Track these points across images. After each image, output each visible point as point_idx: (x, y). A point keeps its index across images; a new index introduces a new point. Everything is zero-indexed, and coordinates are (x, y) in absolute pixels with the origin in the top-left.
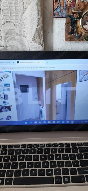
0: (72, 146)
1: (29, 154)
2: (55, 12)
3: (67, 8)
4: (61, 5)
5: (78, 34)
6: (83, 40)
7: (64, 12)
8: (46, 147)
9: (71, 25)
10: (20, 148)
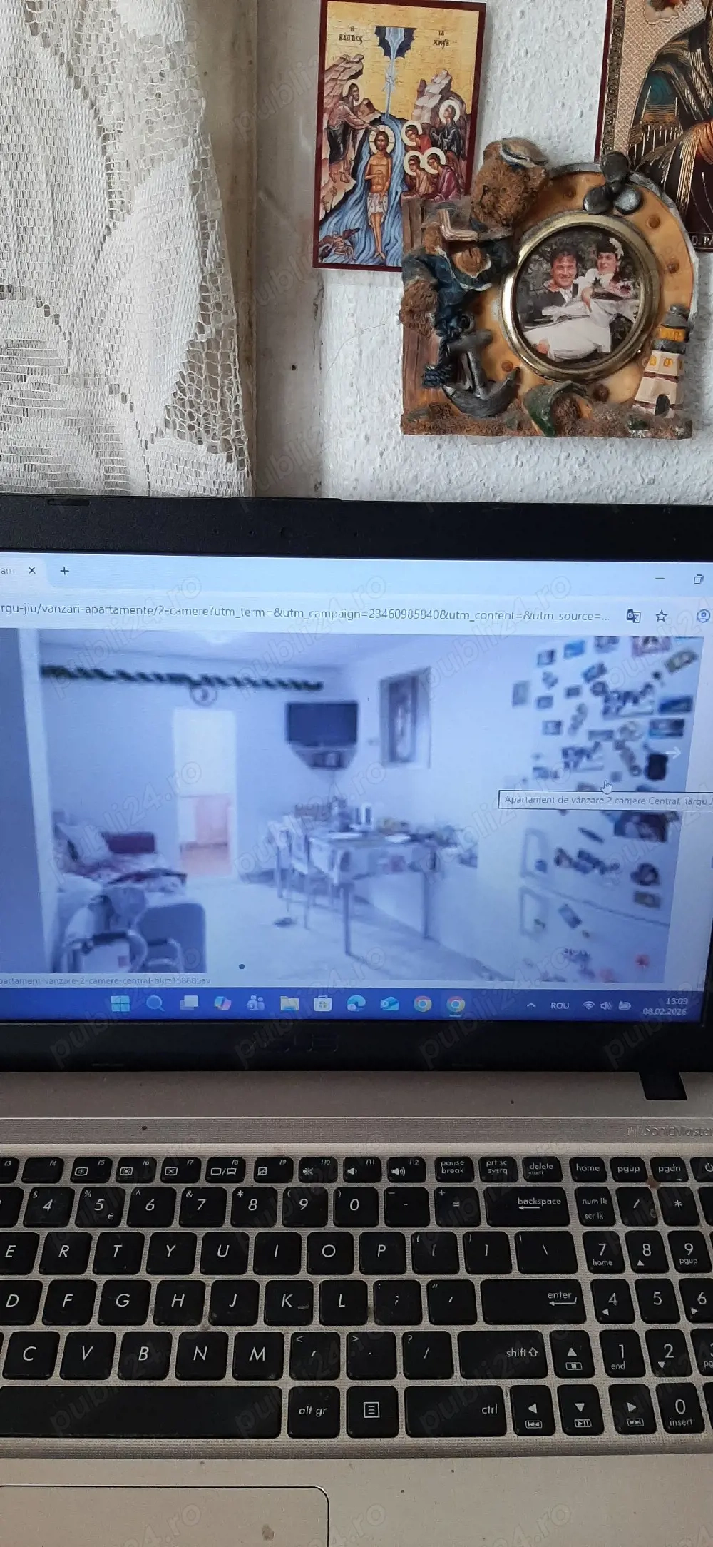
0: (440, 1178)
1: (124, 1227)
2: (328, 229)
3: (409, 202)
4: (369, 185)
5: (487, 382)
6: (520, 428)
7: (394, 231)
8: (249, 1181)
9: (438, 324)
10: (65, 1181)
